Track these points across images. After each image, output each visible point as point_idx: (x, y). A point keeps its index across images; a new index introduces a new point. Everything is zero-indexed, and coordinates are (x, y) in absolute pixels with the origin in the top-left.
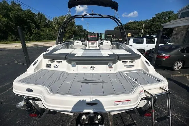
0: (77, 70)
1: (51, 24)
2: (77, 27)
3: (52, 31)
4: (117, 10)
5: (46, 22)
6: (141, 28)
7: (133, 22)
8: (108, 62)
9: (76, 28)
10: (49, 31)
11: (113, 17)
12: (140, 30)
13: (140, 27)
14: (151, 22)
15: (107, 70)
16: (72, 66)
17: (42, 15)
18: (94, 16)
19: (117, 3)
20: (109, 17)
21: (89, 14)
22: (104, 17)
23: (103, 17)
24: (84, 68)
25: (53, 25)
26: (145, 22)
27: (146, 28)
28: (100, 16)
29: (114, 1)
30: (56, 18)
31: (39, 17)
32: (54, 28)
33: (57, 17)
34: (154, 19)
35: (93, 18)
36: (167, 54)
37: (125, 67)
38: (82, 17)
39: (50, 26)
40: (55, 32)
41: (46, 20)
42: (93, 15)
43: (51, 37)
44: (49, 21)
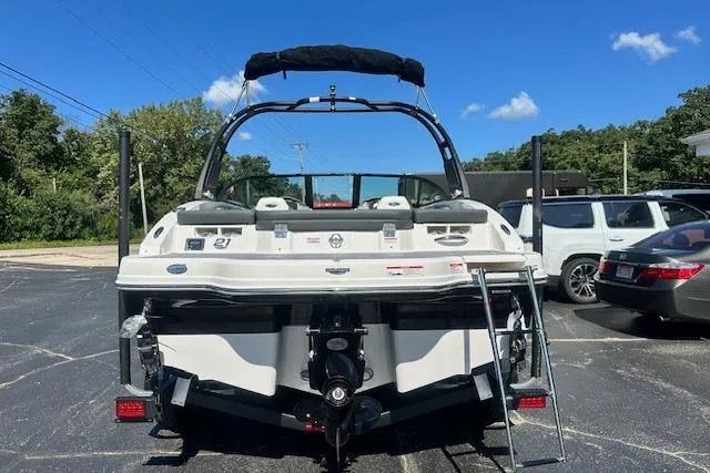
0: (291, 249)
1: (80, 150)
2: (234, 163)
3: (80, 186)
4: (421, 83)
5: (53, 141)
6: (615, 163)
7: (567, 135)
8: (382, 223)
9: (232, 168)
10: (66, 185)
11: (412, 108)
12: (612, 174)
13: (607, 158)
14: (667, 131)
15: (380, 248)
16: (277, 237)
17: (34, 104)
18: (339, 105)
19: (419, 65)
20: (399, 107)
21: (318, 99)
22: (378, 110)
23: (374, 108)
24: (311, 241)
25: (95, 154)
26: (633, 135)
27: (643, 164)
28: (365, 107)
29: (408, 60)
30: (114, 120)
31: (18, 112)
32: (94, 173)
33: (125, 114)
34: (676, 118)
35: (335, 111)
36: (686, 258)
37: (436, 243)
38: (288, 110)
39: (73, 161)
40: (99, 196)
41: (53, 128)
42: (333, 101)
43: (72, 225)
44: (71, 135)
